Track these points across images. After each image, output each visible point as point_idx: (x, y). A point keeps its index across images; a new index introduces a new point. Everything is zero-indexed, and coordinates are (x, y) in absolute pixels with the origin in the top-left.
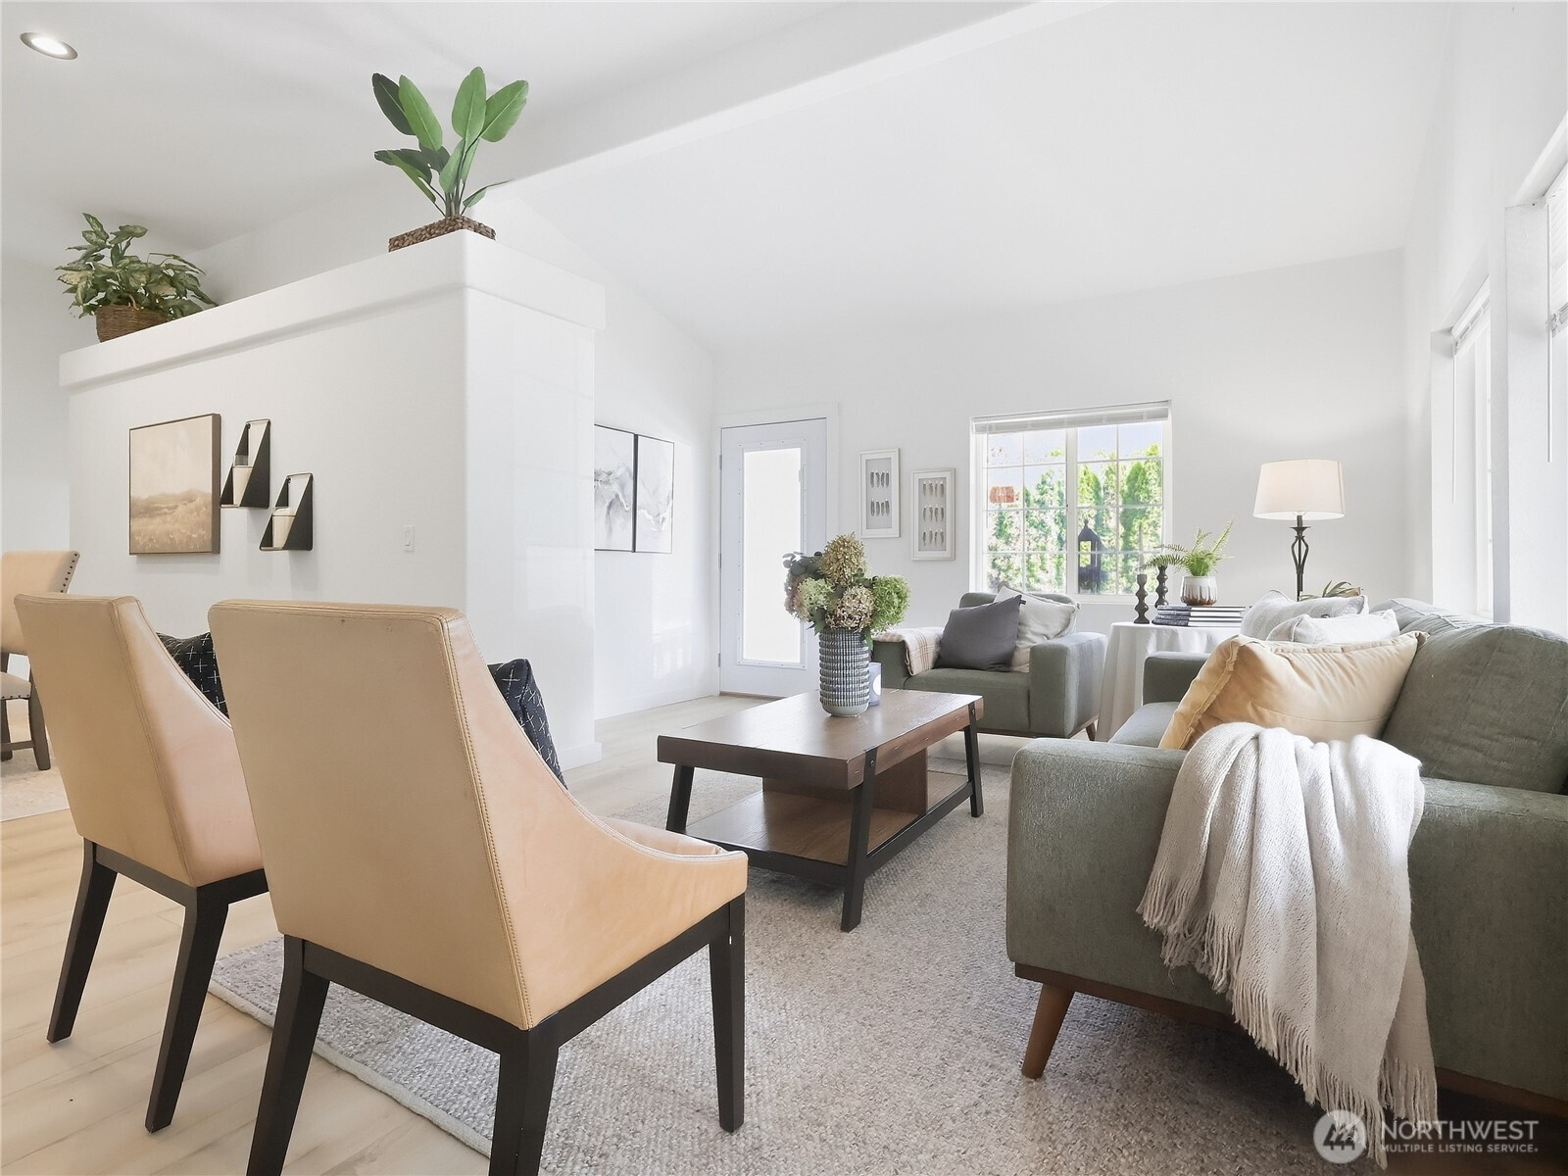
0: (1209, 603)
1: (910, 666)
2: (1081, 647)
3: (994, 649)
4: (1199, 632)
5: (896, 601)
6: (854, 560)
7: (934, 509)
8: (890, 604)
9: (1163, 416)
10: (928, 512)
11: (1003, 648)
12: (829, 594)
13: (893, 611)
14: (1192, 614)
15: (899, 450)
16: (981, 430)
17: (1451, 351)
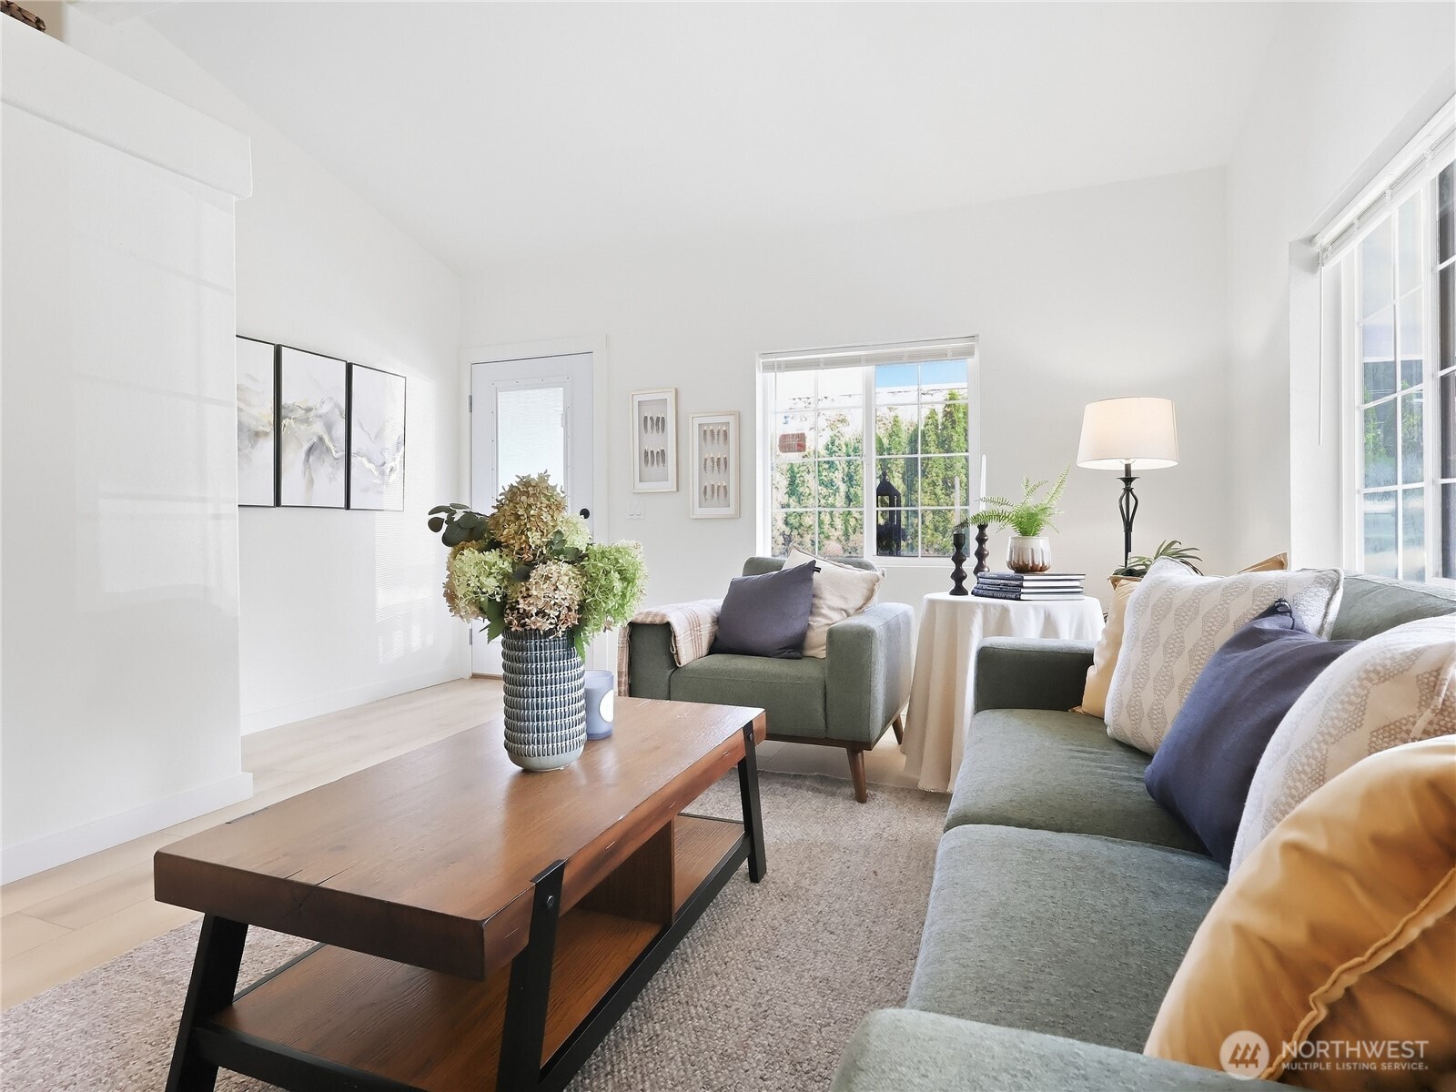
0: (1043, 569)
1: (677, 653)
2: (888, 626)
3: (782, 631)
4: (1036, 608)
5: (618, 586)
6: (546, 517)
7: (716, 460)
8: (607, 591)
9: (969, 353)
10: (709, 463)
11: (792, 628)
12: (505, 575)
13: (612, 603)
14: (1025, 584)
15: (676, 390)
16: (769, 367)
17: (1315, 264)
